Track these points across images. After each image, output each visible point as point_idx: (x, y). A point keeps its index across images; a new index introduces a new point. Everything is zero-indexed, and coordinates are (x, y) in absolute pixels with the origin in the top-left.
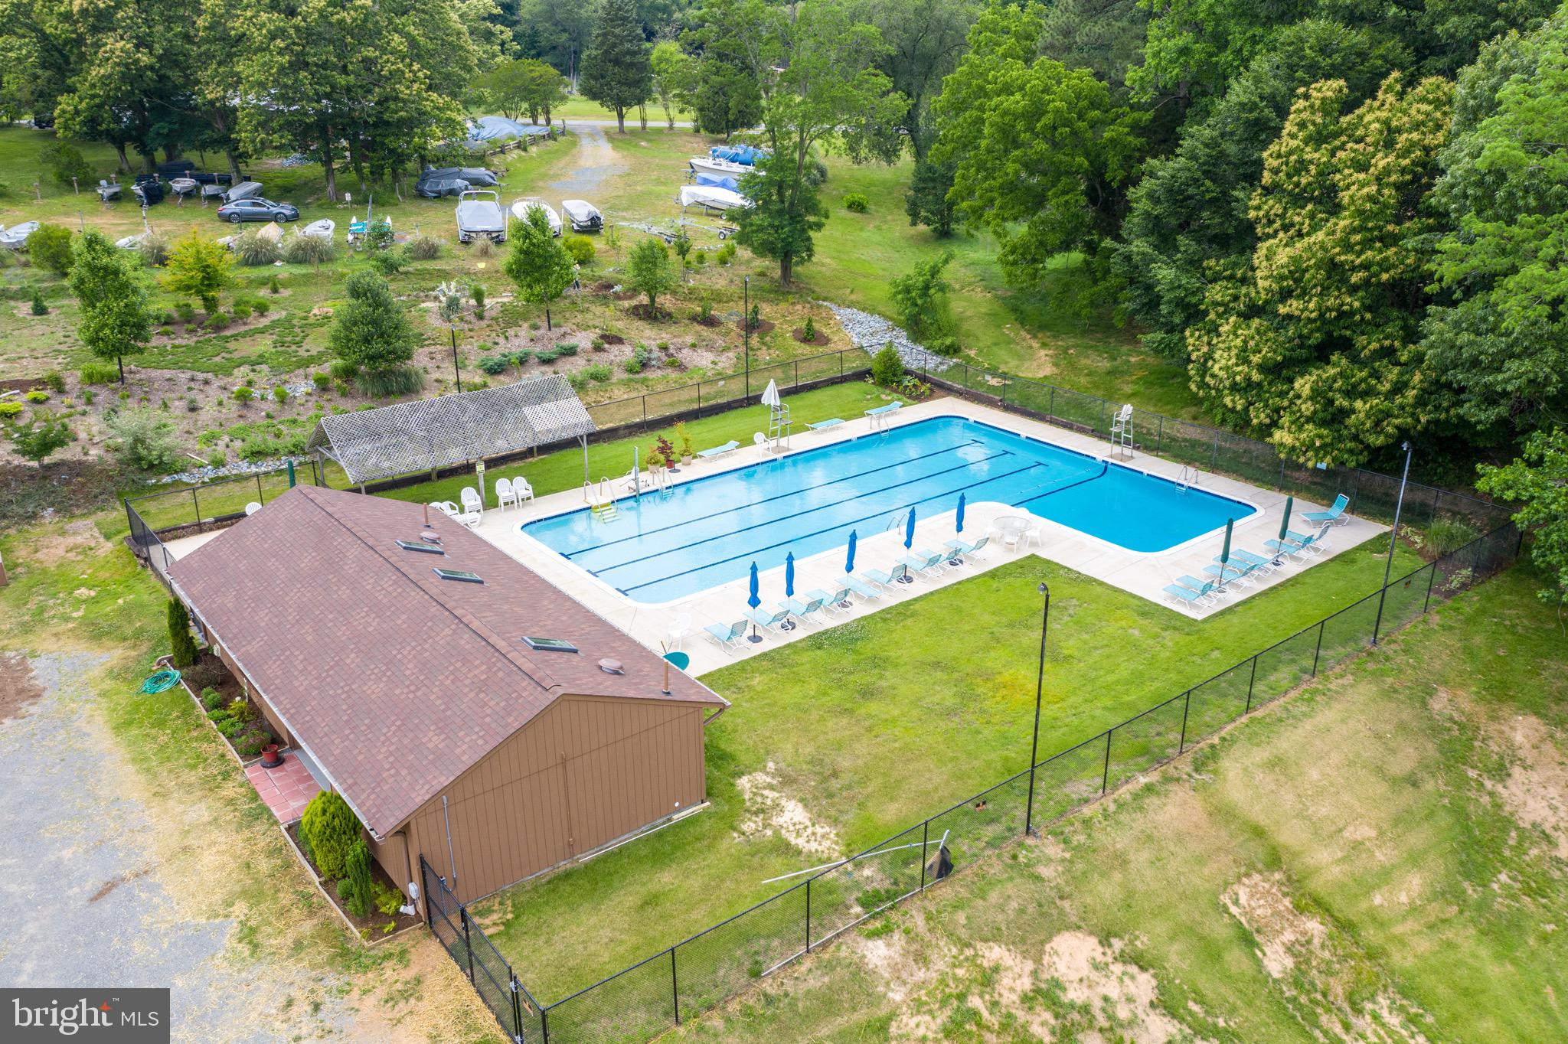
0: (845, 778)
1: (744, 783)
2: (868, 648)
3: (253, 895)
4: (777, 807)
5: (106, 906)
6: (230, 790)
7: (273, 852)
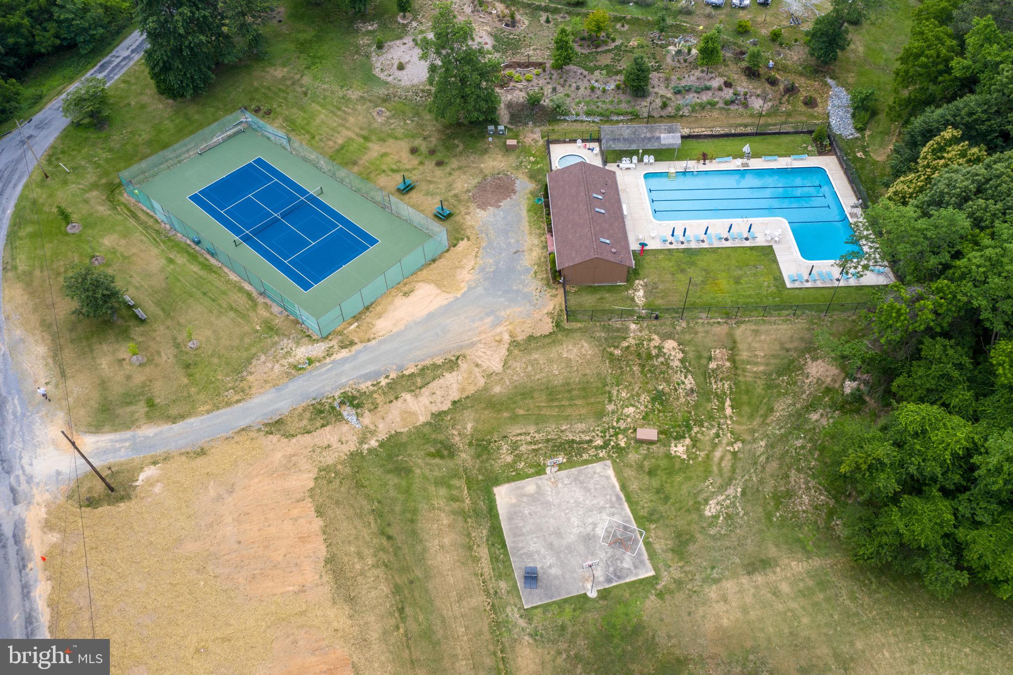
0: (658, 290)
1: (637, 282)
2: (694, 258)
3: (539, 265)
4: (639, 290)
5: (516, 256)
6: (543, 239)
7: (545, 257)
